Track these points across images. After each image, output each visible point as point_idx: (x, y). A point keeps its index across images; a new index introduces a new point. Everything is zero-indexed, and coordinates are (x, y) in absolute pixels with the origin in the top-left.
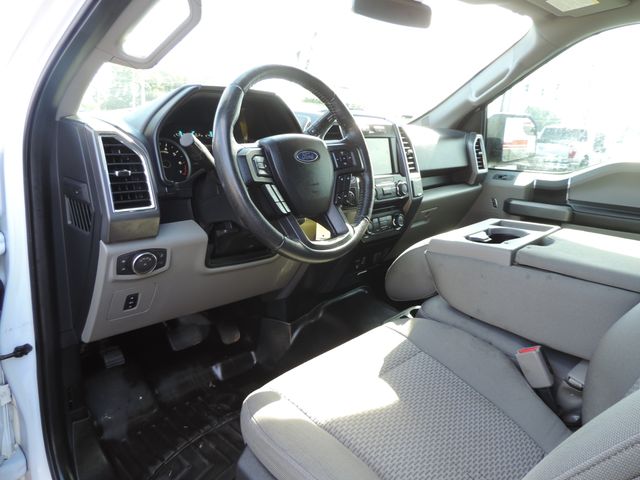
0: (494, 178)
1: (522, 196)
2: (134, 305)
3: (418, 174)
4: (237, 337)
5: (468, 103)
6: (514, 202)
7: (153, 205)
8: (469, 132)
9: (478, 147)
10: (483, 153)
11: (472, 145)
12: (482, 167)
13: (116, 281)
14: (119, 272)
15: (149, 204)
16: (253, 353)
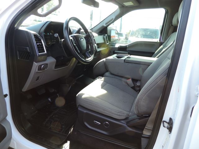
0: (110, 45)
1: (117, 50)
2: (38, 80)
3: (96, 44)
4: (53, 90)
5: (103, 26)
6: (115, 51)
7: (46, 52)
8: (104, 34)
9: (106, 38)
10: (107, 39)
11: (105, 37)
12: (107, 43)
13: (37, 72)
14: (38, 70)
15: (45, 52)
16: (58, 94)
